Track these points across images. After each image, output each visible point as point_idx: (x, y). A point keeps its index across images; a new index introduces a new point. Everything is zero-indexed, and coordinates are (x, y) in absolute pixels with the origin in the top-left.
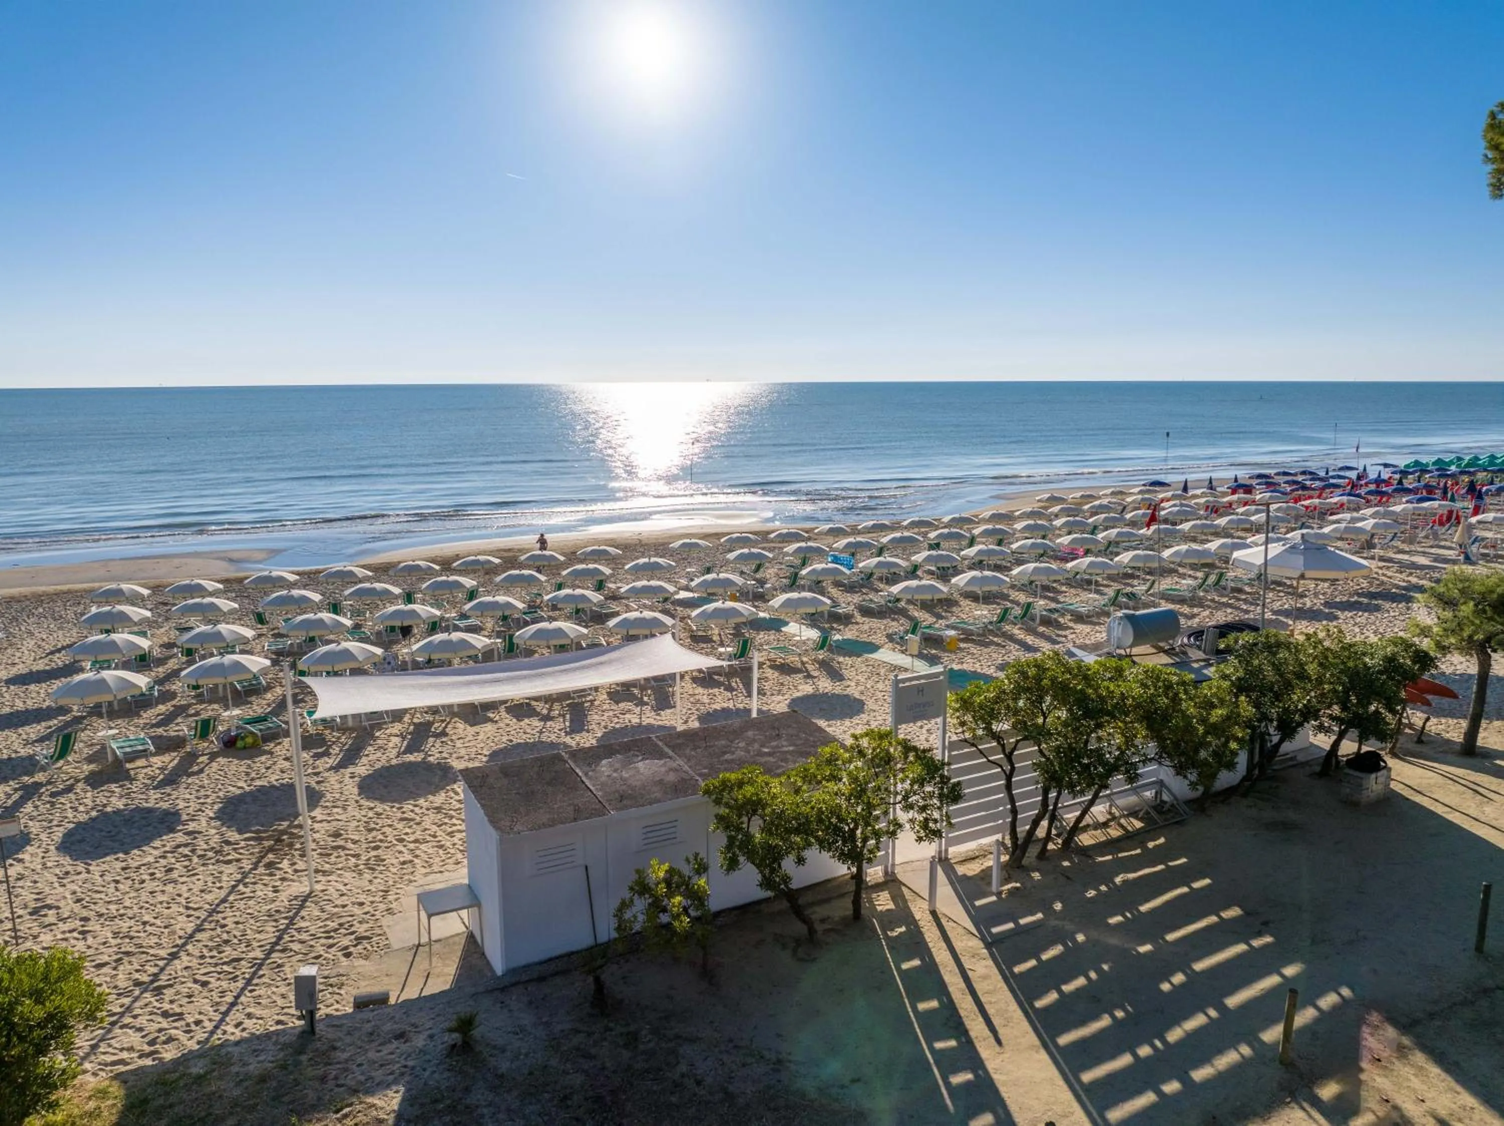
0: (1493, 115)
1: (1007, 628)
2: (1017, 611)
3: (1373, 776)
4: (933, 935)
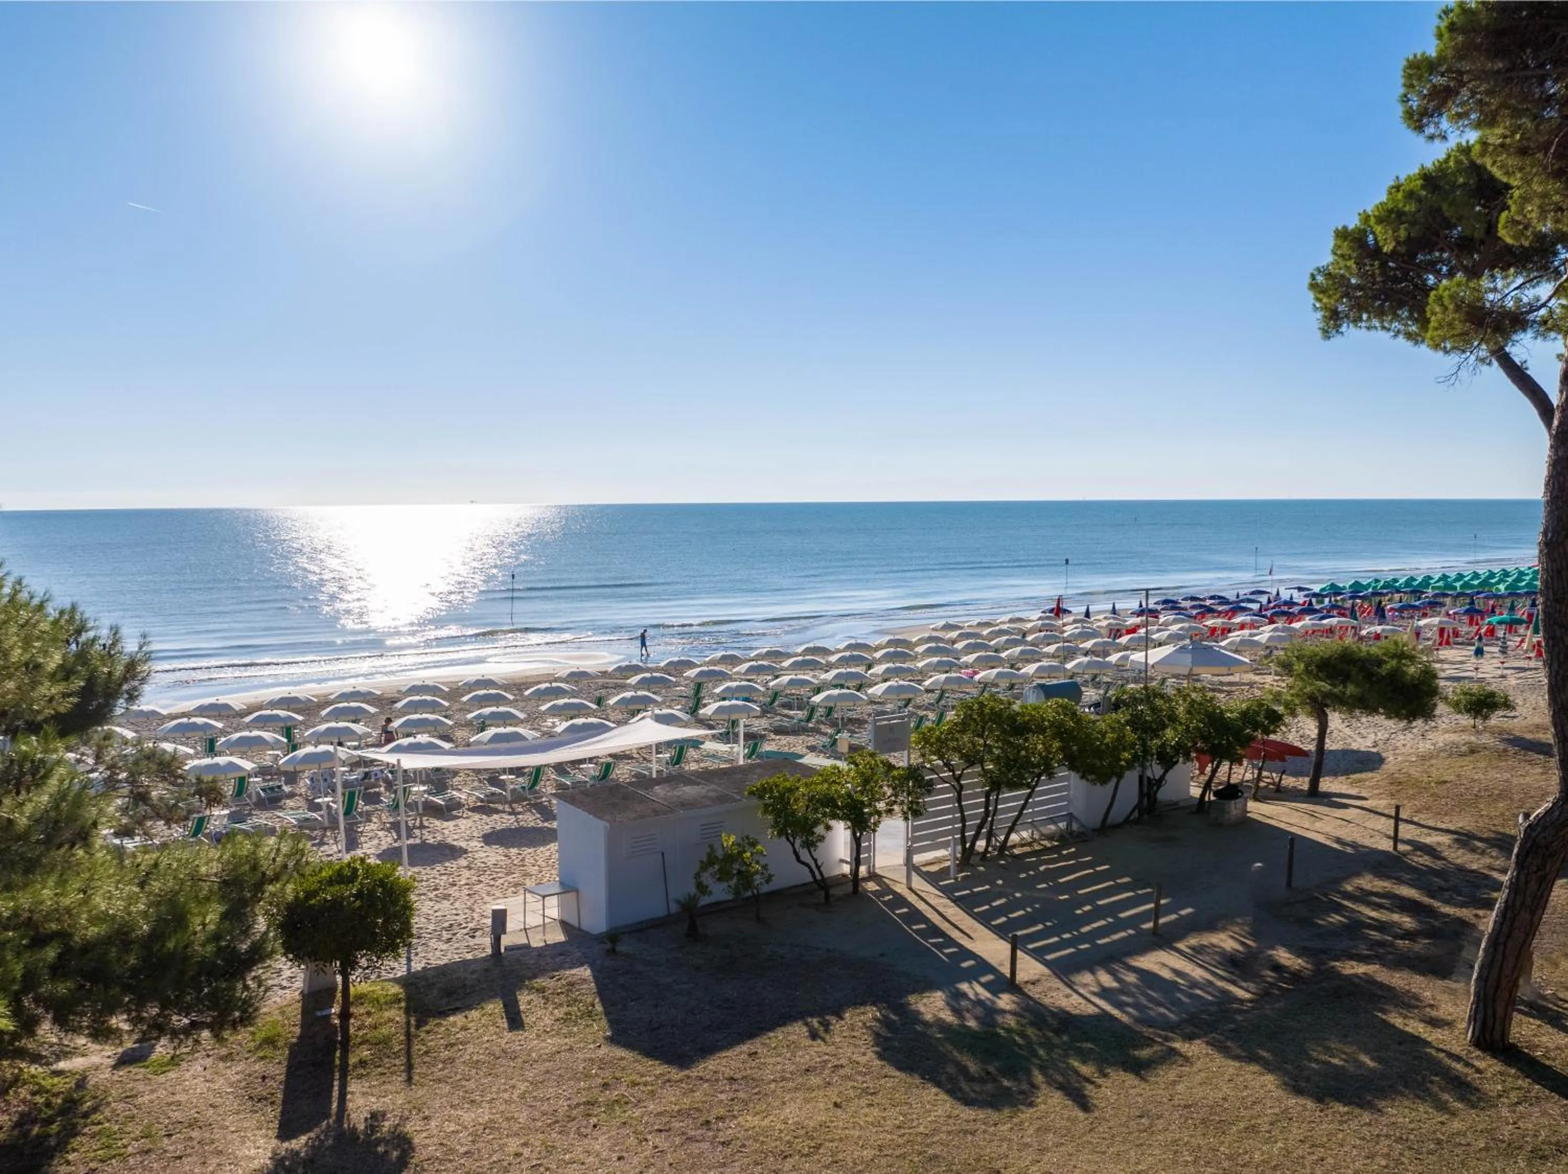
0: (1313, 277)
3: (1233, 802)
4: (912, 898)
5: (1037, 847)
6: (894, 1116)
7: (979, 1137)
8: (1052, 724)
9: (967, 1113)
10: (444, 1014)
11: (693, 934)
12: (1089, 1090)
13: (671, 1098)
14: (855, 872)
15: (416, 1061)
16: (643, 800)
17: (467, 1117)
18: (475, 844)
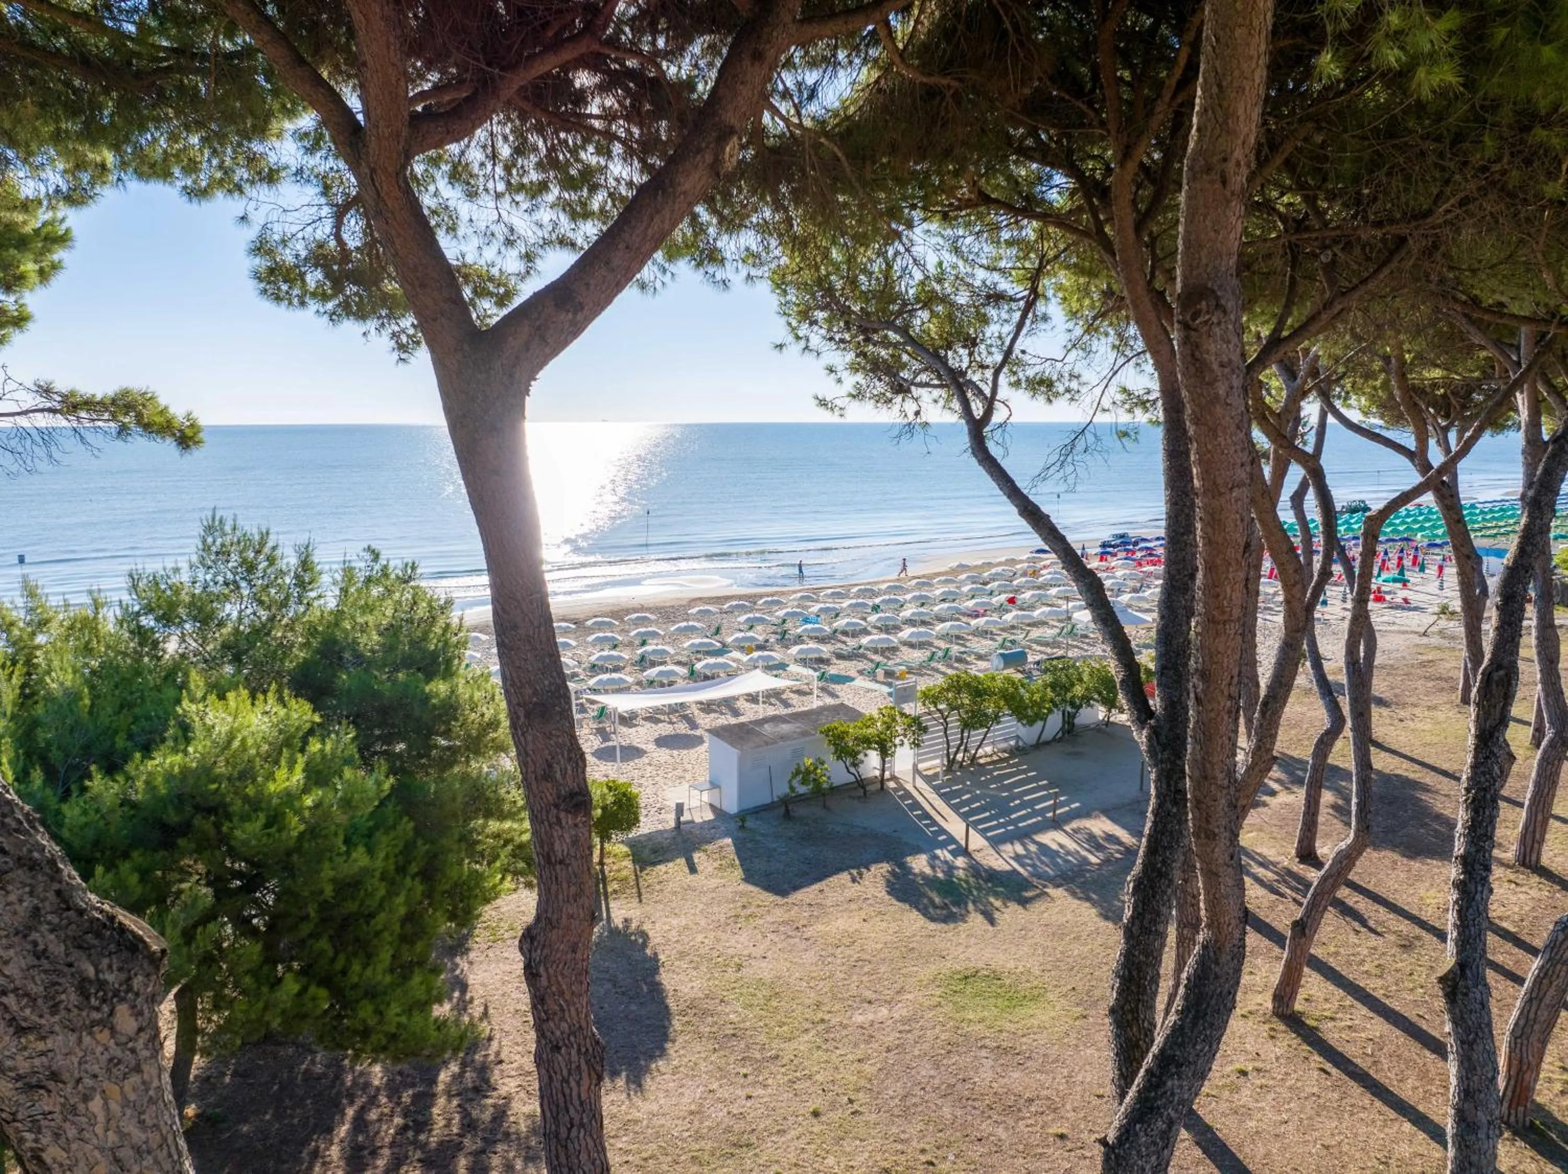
1: (933, 664)
2: (940, 654)
4: (915, 794)
5: (995, 758)
6: (894, 926)
7: (937, 939)
8: (1001, 691)
9: (932, 926)
10: (654, 864)
11: (787, 815)
12: (997, 915)
13: (778, 914)
14: (883, 775)
15: (643, 891)
16: (759, 734)
17: (675, 922)
18: (651, 747)
